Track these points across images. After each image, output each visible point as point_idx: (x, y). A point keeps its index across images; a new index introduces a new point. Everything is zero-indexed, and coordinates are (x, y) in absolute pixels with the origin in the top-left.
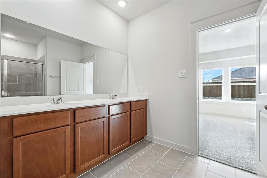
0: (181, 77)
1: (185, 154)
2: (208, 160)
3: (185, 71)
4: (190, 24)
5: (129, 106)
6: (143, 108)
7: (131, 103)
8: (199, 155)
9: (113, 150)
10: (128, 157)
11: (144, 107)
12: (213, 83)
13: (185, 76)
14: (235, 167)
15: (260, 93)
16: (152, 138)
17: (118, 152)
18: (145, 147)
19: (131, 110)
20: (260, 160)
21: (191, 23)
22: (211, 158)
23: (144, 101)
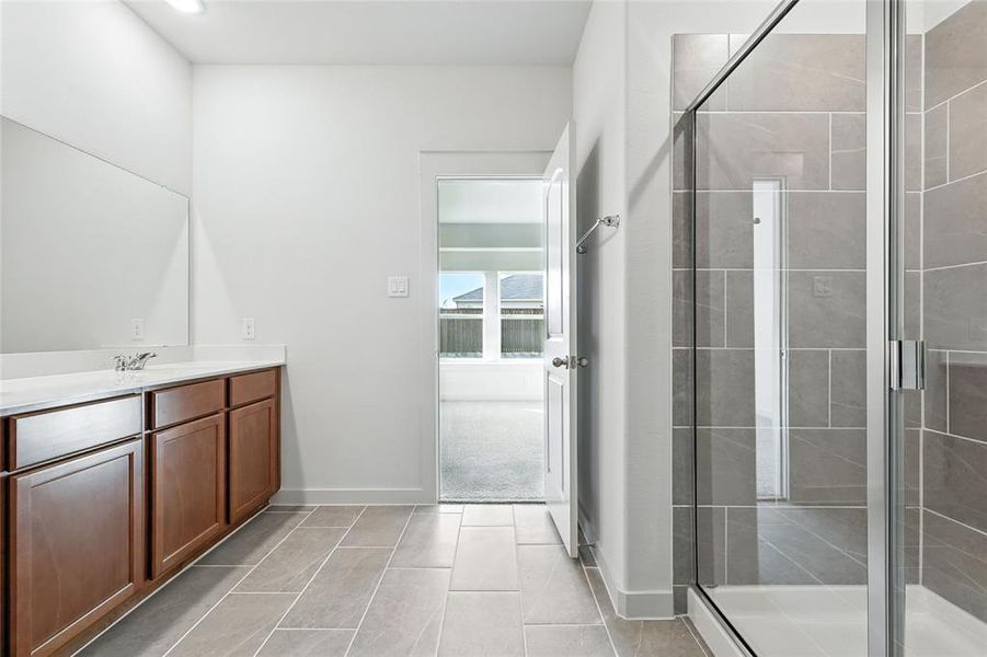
0: (397, 295)
1: (407, 509)
2: (462, 506)
3: (405, 278)
4: (419, 154)
5: (222, 390)
6: (269, 398)
7: (228, 380)
8: (440, 503)
9: (164, 560)
10: (228, 571)
11: (272, 392)
12: (458, 311)
13: (405, 294)
14: (511, 503)
15: (549, 337)
16: (300, 495)
17: (180, 566)
18: (280, 526)
19: (228, 403)
20: (549, 470)
21: (421, 152)
22: (467, 500)
23: (273, 372)
